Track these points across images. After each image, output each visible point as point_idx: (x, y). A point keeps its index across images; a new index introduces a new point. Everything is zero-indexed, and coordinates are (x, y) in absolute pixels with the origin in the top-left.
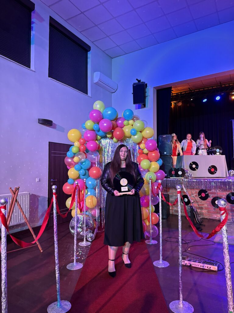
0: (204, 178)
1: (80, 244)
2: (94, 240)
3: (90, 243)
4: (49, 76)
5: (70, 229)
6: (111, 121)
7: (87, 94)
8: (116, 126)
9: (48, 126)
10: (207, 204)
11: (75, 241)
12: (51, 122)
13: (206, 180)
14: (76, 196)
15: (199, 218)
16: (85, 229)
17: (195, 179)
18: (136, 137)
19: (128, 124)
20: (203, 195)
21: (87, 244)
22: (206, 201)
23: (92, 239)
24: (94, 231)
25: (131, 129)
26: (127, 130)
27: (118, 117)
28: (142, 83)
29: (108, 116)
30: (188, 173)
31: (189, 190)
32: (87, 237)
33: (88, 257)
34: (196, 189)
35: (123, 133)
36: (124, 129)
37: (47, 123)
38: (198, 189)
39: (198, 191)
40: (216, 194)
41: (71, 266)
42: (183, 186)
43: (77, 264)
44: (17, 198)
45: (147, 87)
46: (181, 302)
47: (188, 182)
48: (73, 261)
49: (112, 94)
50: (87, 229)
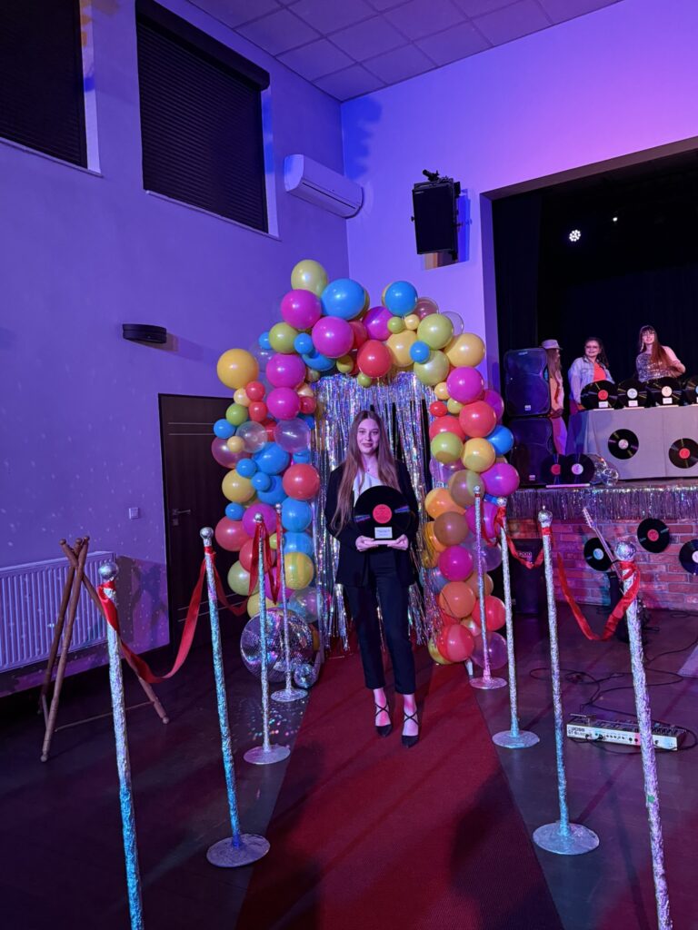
0: (655, 483)
1: (274, 696)
2: (316, 684)
3: (303, 694)
4: (146, 188)
5: (244, 655)
6: (348, 321)
8: (364, 336)
9: (154, 344)
11: (264, 683)
12: (162, 331)
13: (661, 490)
14: (260, 556)
16: (288, 651)
18: (427, 367)
19: (403, 328)
20: (653, 535)
21: (297, 696)
22: (662, 553)
23: (308, 681)
24: (314, 660)
25: (412, 343)
26: (398, 346)
27: (370, 308)
29: (338, 308)
30: (601, 467)
31: (607, 523)
32: (295, 676)
33: (301, 730)
34: (631, 518)
35: (387, 356)
36: (388, 343)
37: (149, 335)
38: (635, 518)
39: (638, 524)
41: (257, 755)
42: (585, 511)
43: (272, 748)
44: (82, 569)
45: (461, 194)
46: (563, 824)
47: (603, 496)
48: (260, 742)
49: (347, 220)
50: (292, 652)
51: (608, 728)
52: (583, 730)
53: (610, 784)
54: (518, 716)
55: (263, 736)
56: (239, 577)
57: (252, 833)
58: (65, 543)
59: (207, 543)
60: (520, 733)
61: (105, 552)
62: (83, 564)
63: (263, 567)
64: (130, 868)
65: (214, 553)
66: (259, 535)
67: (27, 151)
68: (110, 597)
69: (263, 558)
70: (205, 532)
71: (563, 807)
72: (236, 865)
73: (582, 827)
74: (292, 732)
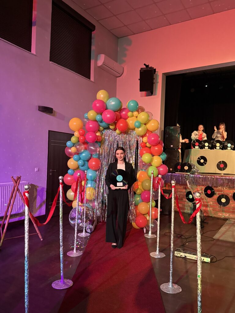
0: (211, 175)
1: (79, 235)
2: (93, 231)
3: (89, 234)
4: (50, 61)
5: (70, 220)
6: (115, 112)
8: (119, 117)
9: (48, 113)
10: (212, 202)
11: (76, 230)
12: (52, 109)
13: (213, 177)
14: (78, 187)
15: (202, 215)
16: (85, 220)
17: (201, 175)
18: (140, 129)
19: (133, 116)
20: (209, 192)
21: (86, 235)
22: (211, 198)
23: (90, 231)
24: (93, 224)
25: (135, 121)
26: (131, 122)
27: (122, 108)
29: (112, 107)
30: (194, 168)
31: (195, 187)
32: (87, 228)
33: (87, 246)
34: (202, 186)
35: (127, 125)
36: (127, 120)
37: (47, 110)
38: (204, 186)
39: (204, 188)
40: (223, 191)
41: (71, 253)
42: (187, 182)
43: (76, 252)
44: (18, 187)
45: (156, 73)
46: (170, 284)
47: (194, 178)
48: (73, 249)
49: (117, 78)
50: (86, 220)
51: (188, 254)
52: (180, 254)
53: (187, 272)
54: (159, 247)
55: (74, 247)
56: (70, 194)
57: (67, 278)
58: (13, 177)
59: (61, 181)
60: (159, 253)
61: (26, 182)
62: (19, 185)
63: (79, 191)
64: (26, 286)
65: (63, 185)
66: (79, 181)
67: (11, 44)
68: (27, 196)
69: (79, 188)
70: (60, 177)
71: (171, 278)
72: (61, 289)
73: (177, 285)
74: (84, 247)
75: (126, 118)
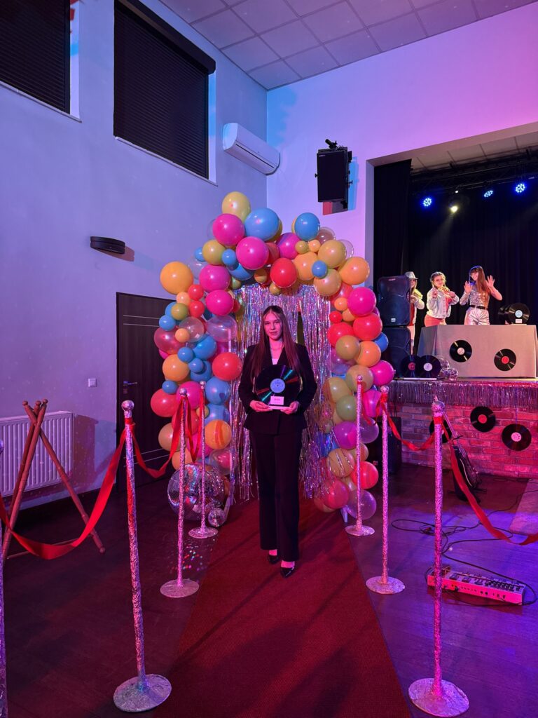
1: (189, 533)
2: (225, 523)
3: (214, 532)
4: (116, 134)
5: (169, 498)
7: (206, 176)
8: (277, 254)
10: (491, 441)
12: (122, 244)
13: (490, 385)
15: (473, 473)
17: (464, 383)
18: (326, 280)
19: (306, 250)
20: (483, 418)
22: (488, 433)
23: (219, 522)
25: (314, 262)
26: (304, 264)
27: (282, 234)
28: (339, 149)
29: (258, 231)
30: (446, 367)
33: (210, 566)
34: (466, 405)
35: (294, 272)
36: (296, 261)
37: (112, 247)
38: (470, 406)
39: (471, 411)
40: (514, 416)
41: (171, 588)
45: (352, 161)
48: (174, 576)
49: (267, 177)
50: (207, 497)
56: (166, 436)
59: (127, 414)
60: (389, 579)
61: (65, 412)
63: (184, 434)
67: (19, 93)
70: (126, 404)
71: (438, 669)
73: (452, 685)
75: (292, 254)
